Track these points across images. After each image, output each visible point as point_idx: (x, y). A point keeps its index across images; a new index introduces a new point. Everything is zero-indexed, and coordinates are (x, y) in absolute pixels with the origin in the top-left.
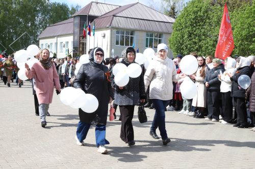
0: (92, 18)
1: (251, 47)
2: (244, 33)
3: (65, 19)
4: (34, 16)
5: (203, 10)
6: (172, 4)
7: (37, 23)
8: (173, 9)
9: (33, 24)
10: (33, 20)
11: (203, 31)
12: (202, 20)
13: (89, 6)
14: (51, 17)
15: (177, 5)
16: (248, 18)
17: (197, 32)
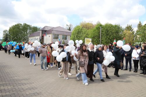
0: (46, 31)
1: (95, 40)
2: (93, 36)
3: (37, 31)
4: (27, 31)
5: (80, 29)
6: (69, 27)
7: (28, 32)
8: (70, 28)
9: (27, 33)
10: (26, 31)
11: (80, 35)
12: (80, 32)
13: (44, 27)
14: (32, 31)
15: (71, 27)
16: (93, 32)
17: (79, 35)
